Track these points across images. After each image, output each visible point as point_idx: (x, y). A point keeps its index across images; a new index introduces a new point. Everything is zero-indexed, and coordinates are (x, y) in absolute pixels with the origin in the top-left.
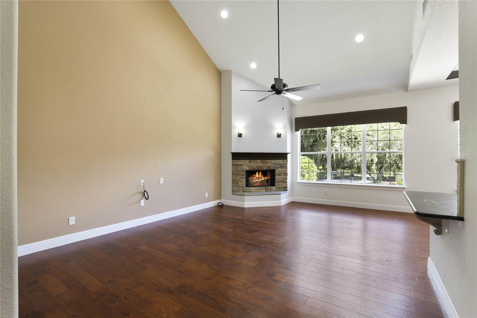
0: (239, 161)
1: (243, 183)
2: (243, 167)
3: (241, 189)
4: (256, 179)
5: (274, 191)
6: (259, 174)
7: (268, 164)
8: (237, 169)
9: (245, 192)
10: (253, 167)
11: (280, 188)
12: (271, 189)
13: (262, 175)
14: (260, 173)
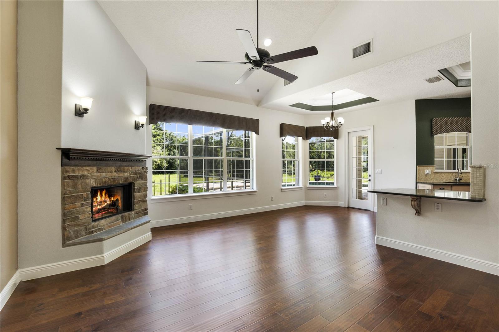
0: (79, 170)
1: (86, 215)
2: (87, 181)
3: (83, 228)
4: (97, 206)
5: (133, 218)
6: (101, 196)
7: (126, 174)
8: (75, 186)
9: (92, 232)
10: (104, 180)
11: (140, 212)
12: (129, 217)
13: (107, 196)
14: (104, 192)
